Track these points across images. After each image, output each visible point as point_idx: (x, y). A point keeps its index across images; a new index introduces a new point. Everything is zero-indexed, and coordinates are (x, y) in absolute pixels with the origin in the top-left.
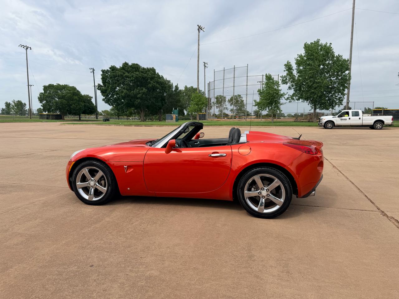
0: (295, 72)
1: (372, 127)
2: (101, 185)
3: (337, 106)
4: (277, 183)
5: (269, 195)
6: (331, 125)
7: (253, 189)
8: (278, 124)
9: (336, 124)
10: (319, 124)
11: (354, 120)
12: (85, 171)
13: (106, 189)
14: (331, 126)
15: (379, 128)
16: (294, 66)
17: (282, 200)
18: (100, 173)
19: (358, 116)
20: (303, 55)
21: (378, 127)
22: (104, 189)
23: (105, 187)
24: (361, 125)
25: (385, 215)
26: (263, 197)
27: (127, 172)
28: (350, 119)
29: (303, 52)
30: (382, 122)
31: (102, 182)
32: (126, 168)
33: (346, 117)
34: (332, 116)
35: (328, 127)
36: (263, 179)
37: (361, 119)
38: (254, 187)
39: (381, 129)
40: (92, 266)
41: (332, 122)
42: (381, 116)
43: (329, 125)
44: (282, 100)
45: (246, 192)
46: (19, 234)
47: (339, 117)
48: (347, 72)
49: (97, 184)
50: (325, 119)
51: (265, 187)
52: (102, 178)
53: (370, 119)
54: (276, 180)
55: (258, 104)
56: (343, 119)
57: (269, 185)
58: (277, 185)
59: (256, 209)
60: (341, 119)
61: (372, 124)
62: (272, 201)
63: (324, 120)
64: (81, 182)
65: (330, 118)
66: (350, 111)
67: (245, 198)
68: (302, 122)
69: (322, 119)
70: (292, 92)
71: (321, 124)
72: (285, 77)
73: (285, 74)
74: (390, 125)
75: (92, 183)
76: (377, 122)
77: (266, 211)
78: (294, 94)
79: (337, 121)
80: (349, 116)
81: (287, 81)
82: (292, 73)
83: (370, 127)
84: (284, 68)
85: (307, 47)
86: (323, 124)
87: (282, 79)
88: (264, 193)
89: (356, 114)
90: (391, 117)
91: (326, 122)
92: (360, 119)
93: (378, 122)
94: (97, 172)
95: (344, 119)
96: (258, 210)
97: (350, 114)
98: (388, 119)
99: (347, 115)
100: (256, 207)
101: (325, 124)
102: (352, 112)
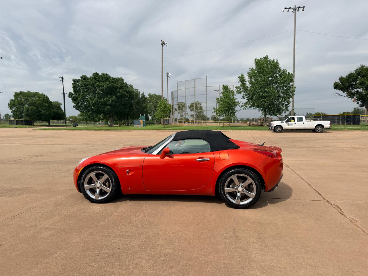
0: (247, 83)
1: (314, 131)
2: (106, 186)
3: (284, 112)
4: (249, 180)
5: (244, 190)
6: (280, 129)
7: (231, 186)
8: (234, 128)
9: (284, 128)
10: (269, 128)
11: (299, 125)
12: (92, 175)
13: (110, 189)
14: (280, 130)
16: (247, 79)
17: (254, 194)
18: (106, 176)
19: (302, 121)
20: (254, 68)
21: (319, 131)
22: (109, 190)
23: (109, 187)
24: (305, 129)
25: (330, 203)
26: (239, 192)
27: (129, 175)
28: (295, 123)
29: (254, 66)
30: (322, 126)
31: (107, 183)
32: (127, 172)
33: (292, 122)
34: (281, 122)
35: (277, 131)
36: (239, 178)
37: (305, 123)
38: (232, 184)
39: (321, 132)
40: (119, 249)
41: (281, 127)
42: (321, 121)
43: (278, 129)
44: (237, 108)
45: (226, 188)
46: (47, 228)
47: (286, 122)
48: (291, 84)
49: (102, 185)
50: (275, 124)
51: (241, 184)
52: (107, 180)
53: (312, 124)
54: (249, 178)
55: (216, 111)
57: (243, 182)
58: (250, 182)
59: (234, 202)
61: (314, 128)
62: (246, 195)
64: (88, 184)
65: (278, 123)
66: (295, 117)
67: (226, 193)
68: (255, 126)
69: (272, 124)
70: (245, 100)
71: (271, 128)
72: (239, 87)
73: (239, 84)
74: (328, 129)
75: (98, 184)
76: (317, 126)
77: (242, 203)
78: (247, 102)
79: (285, 125)
80: (294, 121)
81: (241, 91)
82: (245, 84)
83: (312, 131)
84: (238, 80)
85: (257, 62)
87: (236, 89)
88: (240, 189)
89: (300, 120)
90: (329, 122)
91: (275, 127)
92: (304, 123)
93: (319, 126)
94: (103, 175)
95: (291, 124)
96: (236, 202)
97: (296, 119)
98: (326, 124)
99: (293, 121)
100: (234, 200)
101: (274, 128)
102: (297, 117)
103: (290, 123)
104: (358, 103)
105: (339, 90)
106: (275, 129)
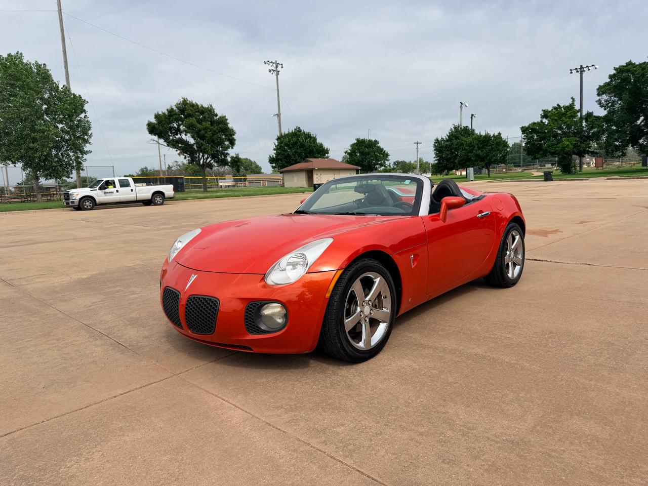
1: (147, 203)
6: (90, 203)
9: (97, 201)
10: (67, 203)
11: (124, 194)
14: (90, 206)
15: (159, 203)
19: (128, 187)
21: (157, 202)
24: (135, 199)
28: (117, 191)
30: (162, 194)
33: (111, 189)
34: (89, 189)
35: (86, 207)
37: (134, 190)
39: (162, 204)
41: (90, 198)
43: (87, 203)
47: (100, 189)
48: (82, 115)
50: (78, 193)
53: (145, 191)
56: (107, 193)
60: (105, 193)
61: (150, 197)
63: (77, 195)
65: (86, 191)
66: (116, 180)
69: (72, 194)
71: (73, 202)
74: (171, 198)
76: (156, 193)
79: (99, 195)
80: (115, 187)
86: (76, 203)
89: (124, 184)
90: (171, 186)
91: (80, 199)
92: (132, 190)
93: (158, 194)
95: (110, 193)
98: (168, 190)
99: (112, 186)
101: (79, 203)
102: (119, 180)
103: (107, 190)
104: (185, 158)
105: (155, 135)
106: (81, 204)
